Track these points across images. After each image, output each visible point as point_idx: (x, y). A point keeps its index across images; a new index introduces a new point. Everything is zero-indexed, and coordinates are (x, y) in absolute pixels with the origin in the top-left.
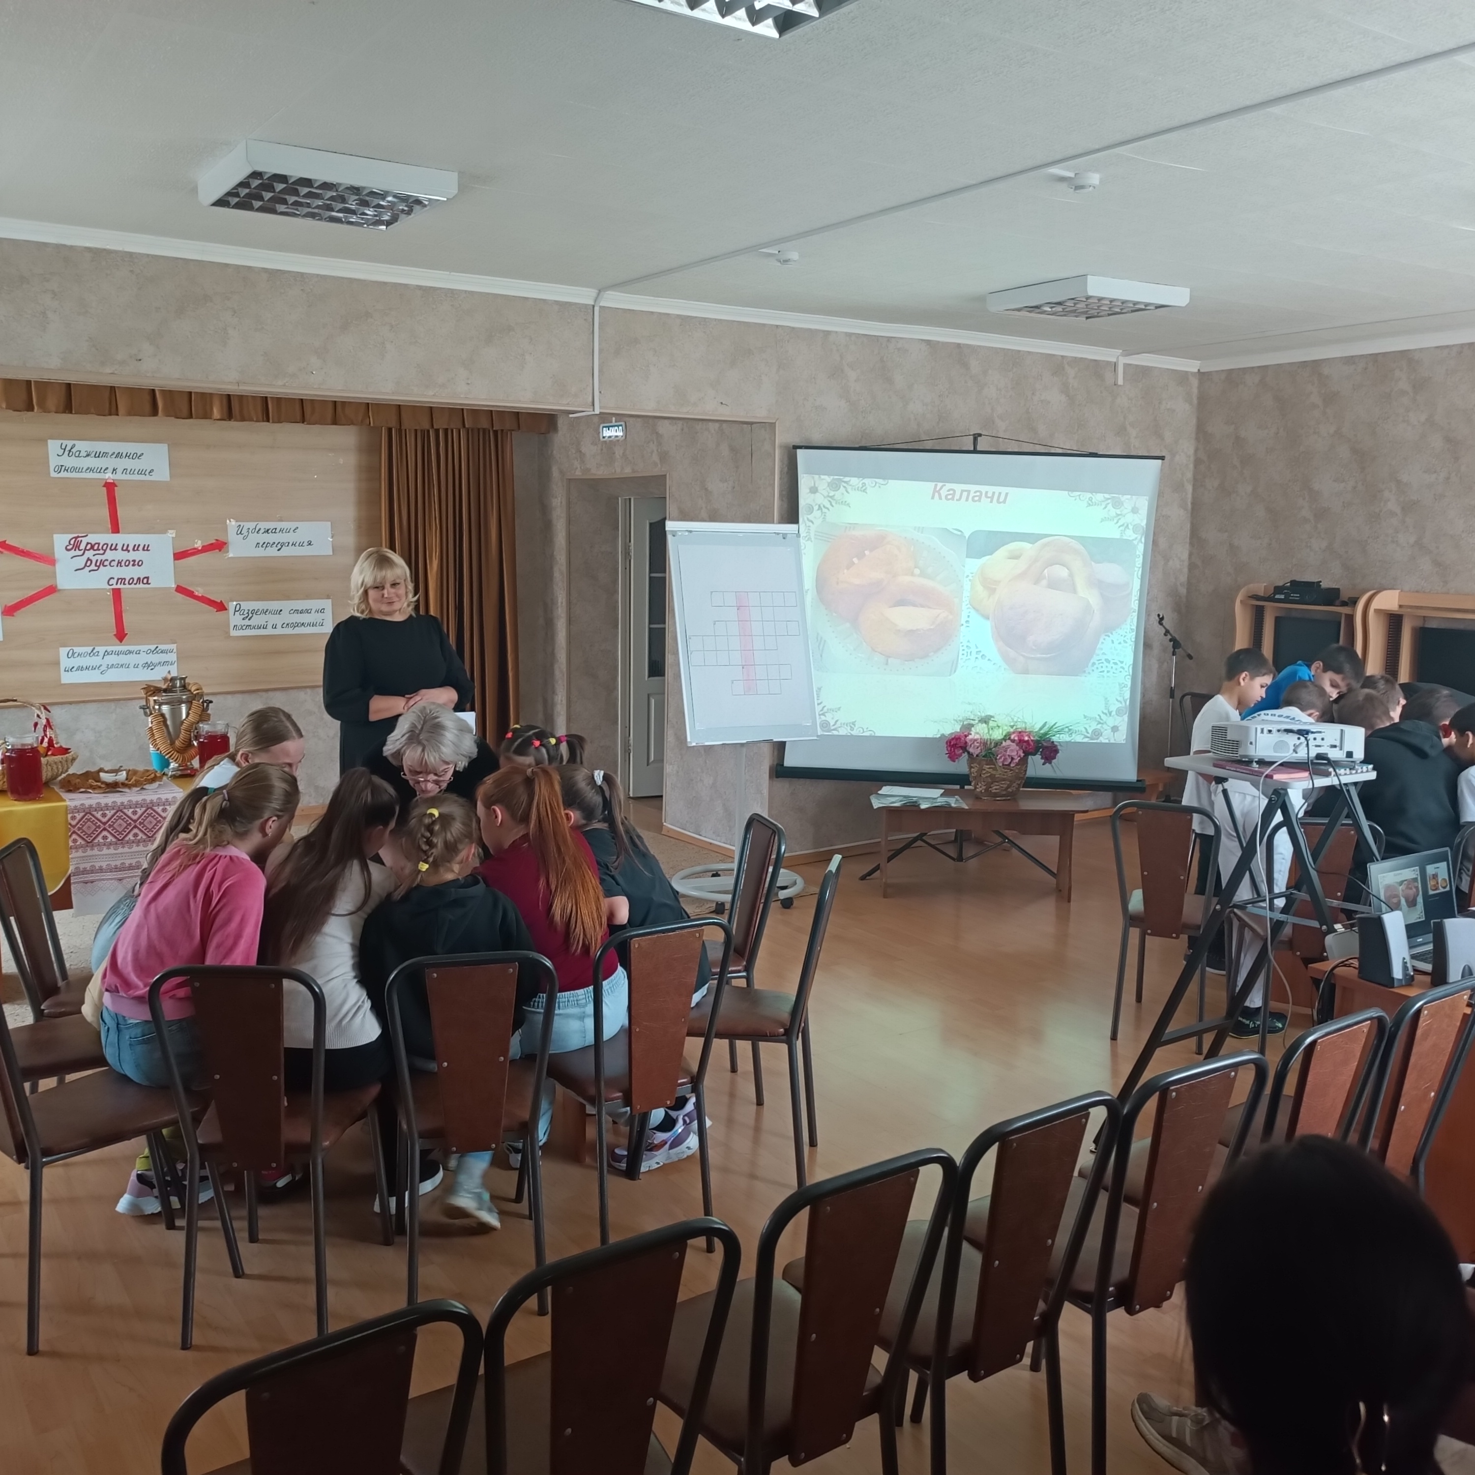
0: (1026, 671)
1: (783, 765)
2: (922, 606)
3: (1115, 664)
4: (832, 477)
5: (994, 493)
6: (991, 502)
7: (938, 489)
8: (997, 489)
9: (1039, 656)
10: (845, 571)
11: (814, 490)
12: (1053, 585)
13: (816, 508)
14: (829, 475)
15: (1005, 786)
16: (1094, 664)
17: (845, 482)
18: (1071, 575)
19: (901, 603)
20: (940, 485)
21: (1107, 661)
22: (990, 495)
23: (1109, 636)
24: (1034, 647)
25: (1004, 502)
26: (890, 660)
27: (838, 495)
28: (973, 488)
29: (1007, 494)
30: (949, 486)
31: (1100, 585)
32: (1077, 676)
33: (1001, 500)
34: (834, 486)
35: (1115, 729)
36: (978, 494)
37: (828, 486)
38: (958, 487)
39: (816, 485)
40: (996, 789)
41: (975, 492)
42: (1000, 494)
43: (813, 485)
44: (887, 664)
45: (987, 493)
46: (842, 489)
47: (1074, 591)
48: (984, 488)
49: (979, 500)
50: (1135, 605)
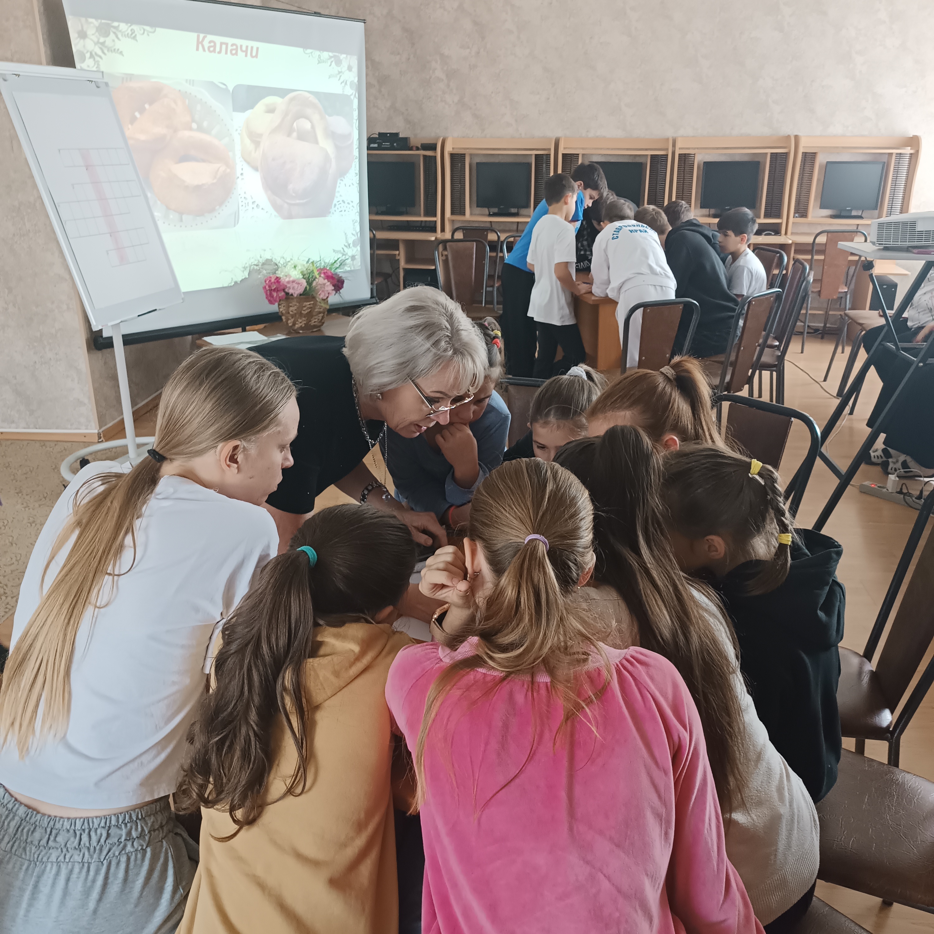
0: (290, 217)
1: (102, 336)
2: (204, 161)
4: (99, 21)
5: (247, 47)
6: (246, 56)
7: (201, 40)
8: (250, 43)
9: (298, 201)
10: (130, 126)
11: (83, 35)
12: (302, 137)
13: (88, 55)
16: (335, 205)
17: (114, 27)
18: (313, 127)
19: (185, 158)
21: (343, 201)
22: (244, 49)
24: (294, 194)
25: (256, 56)
27: (109, 41)
29: (257, 49)
30: (210, 37)
31: (332, 135)
33: (254, 54)
34: (104, 31)
35: (353, 258)
36: (234, 47)
37: (97, 31)
38: (218, 39)
39: (85, 29)
41: (232, 45)
42: (252, 48)
45: (241, 46)
47: (316, 142)
48: (239, 42)
49: (236, 54)
50: (356, 153)
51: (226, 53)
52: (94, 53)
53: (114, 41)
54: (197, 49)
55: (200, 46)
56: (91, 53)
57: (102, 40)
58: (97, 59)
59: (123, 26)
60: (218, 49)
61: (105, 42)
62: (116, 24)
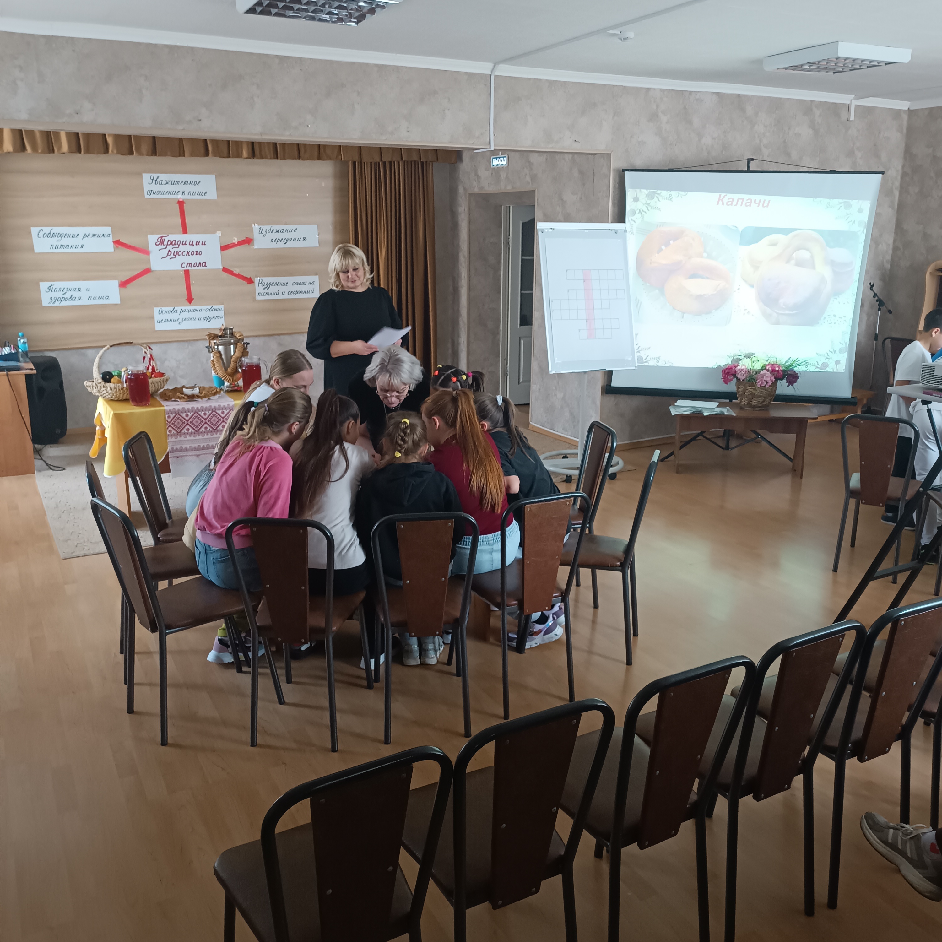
0: (777, 323)
1: (611, 385)
2: (708, 278)
3: (840, 318)
4: (649, 190)
5: (760, 200)
6: (758, 206)
7: (721, 198)
8: (763, 197)
9: (787, 312)
10: (656, 255)
11: (636, 199)
12: (799, 264)
13: (637, 212)
14: (647, 189)
15: (761, 401)
16: (825, 318)
17: (658, 194)
18: (812, 257)
19: (694, 276)
20: (723, 195)
21: (835, 316)
22: (757, 201)
23: (836, 299)
24: (784, 307)
25: (767, 206)
26: (685, 315)
27: (652, 203)
28: (746, 197)
29: (769, 201)
30: (729, 195)
31: (833, 263)
32: (813, 326)
33: (765, 205)
34: (651, 197)
35: (837, 362)
36: (749, 201)
37: (646, 196)
38: (736, 196)
39: (638, 196)
40: (755, 403)
41: (748, 200)
42: (765, 201)
43: (635, 196)
44: (683, 317)
45: (755, 200)
46: (656, 199)
47: (813, 267)
48: (753, 197)
49: (750, 205)
50: (856, 277)
51: (741, 205)
52: (641, 210)
53: (656, 202)
54: (718, 204)
55: (720, 202)
56: (640, 211)
57: (648, 202)
58: (643, 213)
59: (664, 193)
60: (735, 203)
61: (650, 203)
62: (659, 192)
